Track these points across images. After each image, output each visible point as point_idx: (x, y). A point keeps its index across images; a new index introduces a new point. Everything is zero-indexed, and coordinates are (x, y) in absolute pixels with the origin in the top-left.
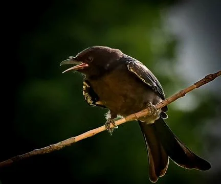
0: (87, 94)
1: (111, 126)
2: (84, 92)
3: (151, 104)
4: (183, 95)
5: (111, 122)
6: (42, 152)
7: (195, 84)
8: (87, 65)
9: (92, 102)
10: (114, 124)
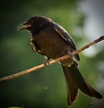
0: (33, 44)
1: (47, 64)
2: (31, 43)
3: (70, 52)
4: (88, 47)
5: (47, 62)
6: (8, 79)
7: (94, 41)
8: (30, 25)
9: (36, 50)
10: (49, 63)
